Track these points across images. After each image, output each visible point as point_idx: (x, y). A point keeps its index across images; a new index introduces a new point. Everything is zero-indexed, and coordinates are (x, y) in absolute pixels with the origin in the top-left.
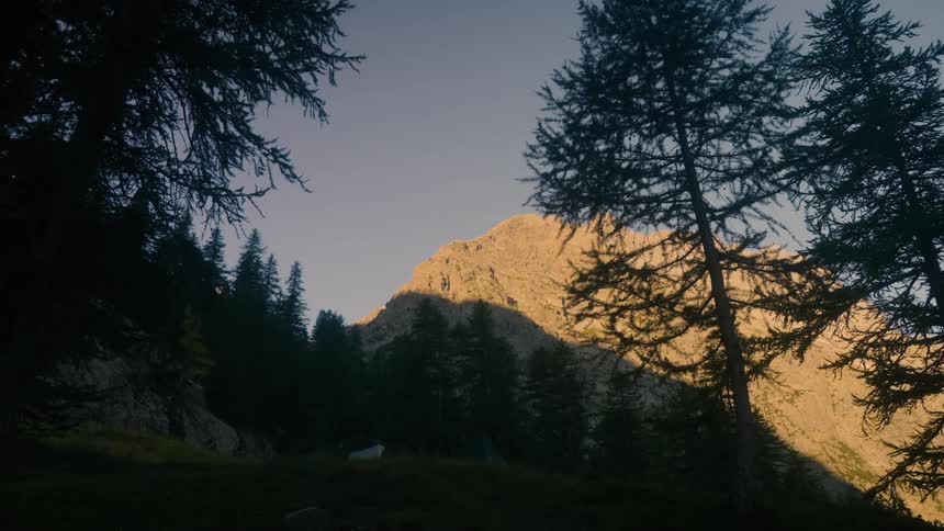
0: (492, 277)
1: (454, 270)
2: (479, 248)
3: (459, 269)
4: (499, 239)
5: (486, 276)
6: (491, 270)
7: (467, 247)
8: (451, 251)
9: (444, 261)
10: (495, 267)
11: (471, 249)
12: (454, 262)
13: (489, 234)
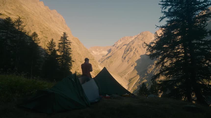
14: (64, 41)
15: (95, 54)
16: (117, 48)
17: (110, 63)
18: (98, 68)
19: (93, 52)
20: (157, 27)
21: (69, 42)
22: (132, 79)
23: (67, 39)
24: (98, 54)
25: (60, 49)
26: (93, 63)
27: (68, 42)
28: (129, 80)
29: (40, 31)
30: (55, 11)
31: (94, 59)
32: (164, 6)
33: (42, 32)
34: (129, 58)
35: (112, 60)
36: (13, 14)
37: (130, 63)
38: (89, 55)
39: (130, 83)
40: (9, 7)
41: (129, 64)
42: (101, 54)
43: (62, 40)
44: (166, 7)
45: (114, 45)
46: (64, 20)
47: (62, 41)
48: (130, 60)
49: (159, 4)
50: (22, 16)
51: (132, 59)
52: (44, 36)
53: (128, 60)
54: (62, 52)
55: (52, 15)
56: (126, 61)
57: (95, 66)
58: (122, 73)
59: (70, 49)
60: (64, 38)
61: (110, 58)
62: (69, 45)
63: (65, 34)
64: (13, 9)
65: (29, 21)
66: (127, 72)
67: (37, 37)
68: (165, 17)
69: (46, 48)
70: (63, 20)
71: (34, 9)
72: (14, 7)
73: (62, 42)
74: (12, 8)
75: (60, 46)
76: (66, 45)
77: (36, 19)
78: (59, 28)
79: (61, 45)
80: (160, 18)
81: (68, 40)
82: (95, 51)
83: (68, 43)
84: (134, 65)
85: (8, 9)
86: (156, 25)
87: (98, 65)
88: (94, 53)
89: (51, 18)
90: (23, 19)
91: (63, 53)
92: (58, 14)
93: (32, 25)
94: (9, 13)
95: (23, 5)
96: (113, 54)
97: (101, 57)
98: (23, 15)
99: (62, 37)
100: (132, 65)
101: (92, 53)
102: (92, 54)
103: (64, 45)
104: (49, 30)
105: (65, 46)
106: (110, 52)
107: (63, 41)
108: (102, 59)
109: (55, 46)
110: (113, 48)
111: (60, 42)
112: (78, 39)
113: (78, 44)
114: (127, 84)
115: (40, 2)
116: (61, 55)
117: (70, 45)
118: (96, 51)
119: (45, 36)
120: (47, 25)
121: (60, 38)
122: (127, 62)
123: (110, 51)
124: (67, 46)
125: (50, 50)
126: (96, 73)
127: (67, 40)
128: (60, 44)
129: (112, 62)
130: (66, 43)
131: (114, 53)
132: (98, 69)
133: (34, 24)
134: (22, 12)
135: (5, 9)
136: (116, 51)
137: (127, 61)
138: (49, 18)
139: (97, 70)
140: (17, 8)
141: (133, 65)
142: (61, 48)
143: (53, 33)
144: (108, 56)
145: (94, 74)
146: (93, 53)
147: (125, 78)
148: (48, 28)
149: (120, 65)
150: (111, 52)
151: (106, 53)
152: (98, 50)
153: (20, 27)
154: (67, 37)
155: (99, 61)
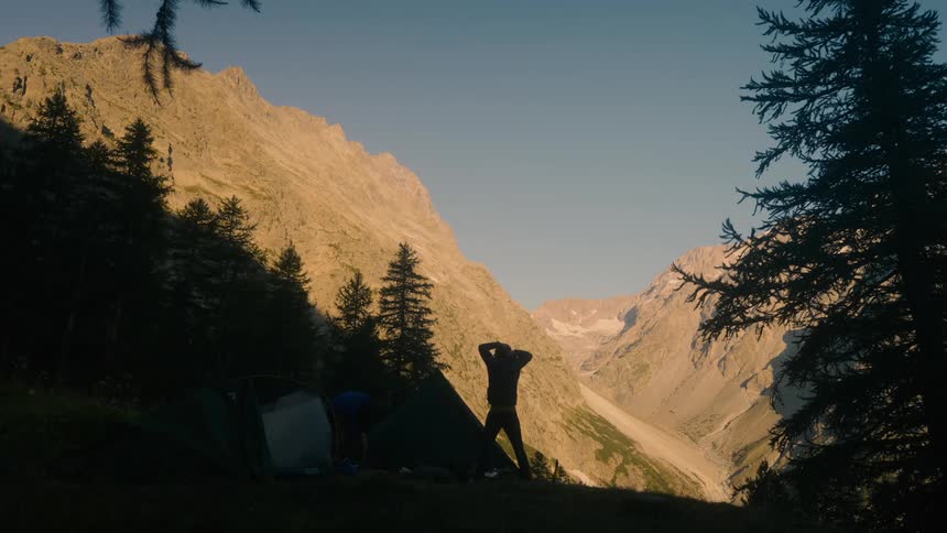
0: (88, 96)
1: (37, 73)
2: (77, 56)
3: (43, 73)
4: (107, 55)
5: (81, 92)
6: (88, 87)
7: (60, 51)
8: (35, 48)
9: (24, 57)
10: (95, 87)
11: (66, 55)
12: (39, 64)
13: (95, 43)
14: (404, 280)
15: (566, 333)
16: (666, 301)
17: (634, 374)
18: (579, 396)
19: (556, 323)
20: (746, 194)
21: (422, 282)
22: (747, 449)
23: (416, 270)
24: (577, 335)
25: (386, 316)
26: (557, 376)
27: (419, 286)
28: (734, 455)
29: (330, 245)
30: (389, 156)
31: (559, 359)
32: (767, 103)
33: (336, 247)
34: (725, 348)
35: (645, 360)
36: (229, 182)
37: (734, 369)
38: (538, 337)
39: (739, 471)
40: (217, 160)
41: (730, 375)
42: (589, 334)
43: (394, 275)
44: (780, 106)
45: (653, 288)
46: (424, 191)
47: (394, 279)
48: (732, 357)
49: (743, 99)
50: (263, 189)
51: (740, 353)
52: (343, 265)
53: (724, 359)
54: (396, 325)
55: (376, 177)
56: (711, 363)
57: (566, 389)
58: (696, 418)
59: (429, 311)
60: (404, 266)
61: (634, 350)
62: (424, 297)
63: (405, 251)
64: (230, 166)
65: (286, 209)
66: (724, 417)
67: (298, 268)
68: (778, 152)
69: (335, 313)
70: (419, 194)
71: (307, 156)
72: (234, 159)
73: (395, 283)
74: (227, 160)
75: (386, 302)
76: (412, 295)
77: (315, 195)
78: (407, 226)
79: (390, 299)
80: (757, 158)
81: (419, 277)
82: (565, 322)
83: (420, 289)
84: (754, 380)
85: (212, 165)
86: (738, 191)
87: (581, 385)
88: (561, 329)
89: (372, 187)
90: (265, 199)
91: (398, 331)
92: (402, 171)
93: (297, 222)
94: (215, 182)
95: (266, 148)
96: (646, 329)
97: (593, 347)
98: (265, 185)
99: (393, 265)
100: (743, 380)
101: (551, 328)
102: (549, 333)
103: (403, 295)
104: (363, 239)
105: (408, 300)
106: (634, 324)
107: (398, 280)
108: (596, 356)
109: (370, 302)
110: (646, 304)
111: (387, 285)
112: (484, 272)
113: (484, 290)
114: (725, 475)
115: (332, 127)
116: (389, 340)
117: (428, 295)
118: (569, 319)
119: (349, 263)
120: (357, 216)
121: (387, 268)
122: (719, 365)
123: (631, 318)
124: (415, 301)
125: (349, 318)
126: (570, 422)
127: (414, 276)
128: (385, 292)
129: (643, 369)
130: (413, 288)
131: (649, 325)
132: (579, 402)
133: (307, 217)
134: (263, 172)
135: (202, 167)
136: (660, 315)
137: (720, 362)
138: (365, 187)
139: (574, 407)
140: (244, 159)
141: (747, 381)
142: (389, 309)
143: (382, 250)
144: (625, 341)
145: (562, 425)
146: (556, 331)
147: (714, 446)
148: (359, 231)
149: (684, 381)
150: (639, 323)
151: (613, 326)
152: (575, 313)
153: (237, 232)
154: (415, 262)
155: (585, 367)
